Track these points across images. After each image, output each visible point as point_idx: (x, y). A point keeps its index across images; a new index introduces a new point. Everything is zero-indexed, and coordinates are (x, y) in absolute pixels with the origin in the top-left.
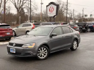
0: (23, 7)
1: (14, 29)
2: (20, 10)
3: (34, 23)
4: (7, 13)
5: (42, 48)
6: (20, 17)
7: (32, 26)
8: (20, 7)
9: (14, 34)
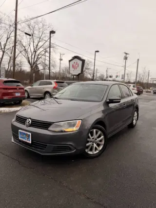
0: (38, 62)
1: (27, 88)
2: (34, 66)
3: (55, 81)
4: (18, 69)
5: (95, 130)
6: (34, 74)
7: (54, 85)
8: (34, 63)
9: (26, 95)
